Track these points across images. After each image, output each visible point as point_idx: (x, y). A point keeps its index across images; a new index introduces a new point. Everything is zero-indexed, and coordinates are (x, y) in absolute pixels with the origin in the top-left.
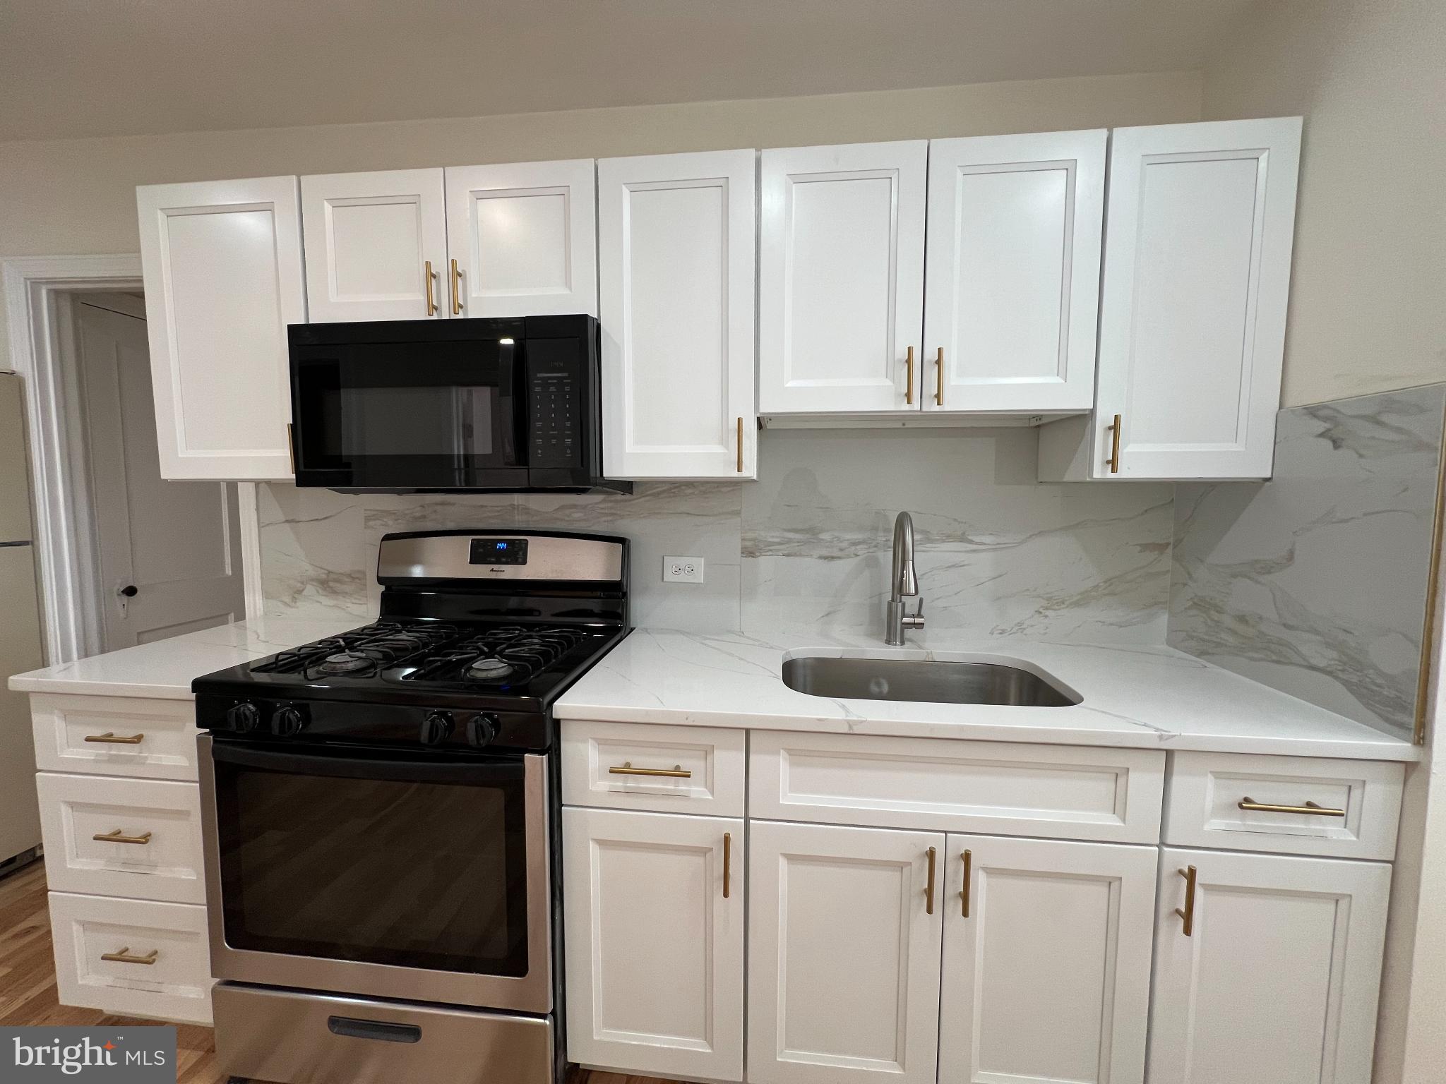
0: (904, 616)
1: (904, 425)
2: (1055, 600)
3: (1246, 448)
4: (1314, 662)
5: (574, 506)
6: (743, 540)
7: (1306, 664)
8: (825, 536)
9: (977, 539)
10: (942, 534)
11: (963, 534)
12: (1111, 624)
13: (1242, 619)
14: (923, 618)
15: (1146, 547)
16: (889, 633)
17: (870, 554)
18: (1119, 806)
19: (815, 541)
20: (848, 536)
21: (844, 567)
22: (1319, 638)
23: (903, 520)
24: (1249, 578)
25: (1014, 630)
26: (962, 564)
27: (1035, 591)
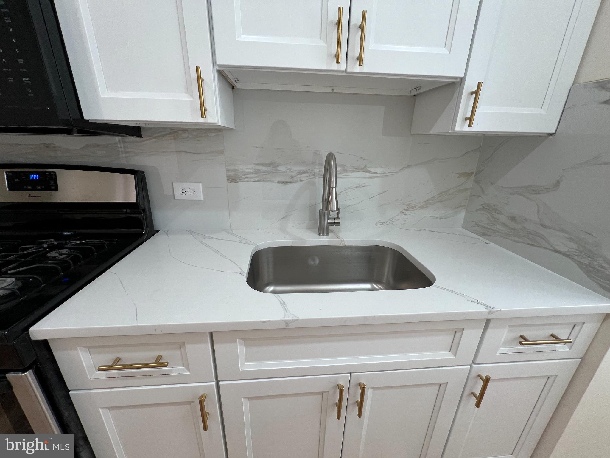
0: (329, 218)
1: (333, 90)
2: (411, 205)
3: (547, 112)
4: (557, 248)
5: (97, 145)
6: (227, 171)
7: (551, 248)
8: (282, 168)
9: (372, 170)
10: (354, 167)
11: (365, 167)
12: (438, 218)
13: (513, 219)
14: (340, 219)
15: (461, 175)
16: (320, 229)
17: (310, 179)
18: (453, 348)
19: (276, 171)
20: (295, 168)
21: (294, 188)
22: (567, 236)
23: (330, 158)
24: (524, 196)
25: (388, 223)
26: (365, 185)
27: (402, 200)
